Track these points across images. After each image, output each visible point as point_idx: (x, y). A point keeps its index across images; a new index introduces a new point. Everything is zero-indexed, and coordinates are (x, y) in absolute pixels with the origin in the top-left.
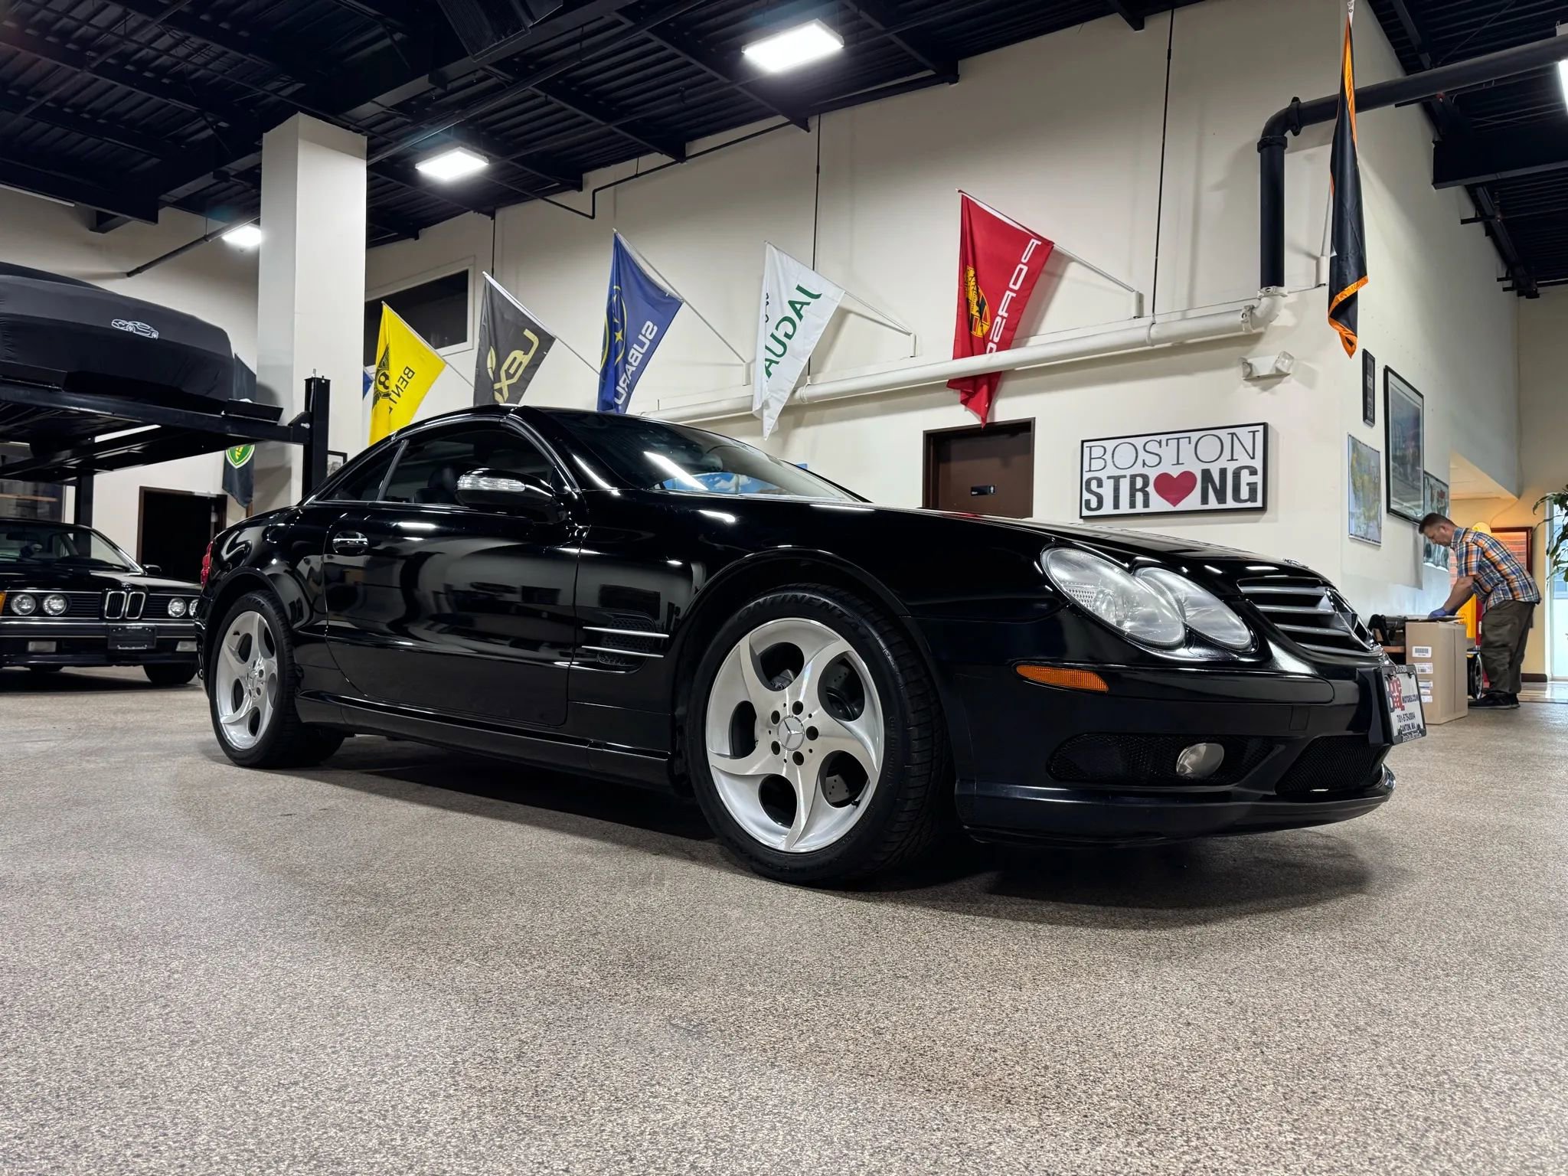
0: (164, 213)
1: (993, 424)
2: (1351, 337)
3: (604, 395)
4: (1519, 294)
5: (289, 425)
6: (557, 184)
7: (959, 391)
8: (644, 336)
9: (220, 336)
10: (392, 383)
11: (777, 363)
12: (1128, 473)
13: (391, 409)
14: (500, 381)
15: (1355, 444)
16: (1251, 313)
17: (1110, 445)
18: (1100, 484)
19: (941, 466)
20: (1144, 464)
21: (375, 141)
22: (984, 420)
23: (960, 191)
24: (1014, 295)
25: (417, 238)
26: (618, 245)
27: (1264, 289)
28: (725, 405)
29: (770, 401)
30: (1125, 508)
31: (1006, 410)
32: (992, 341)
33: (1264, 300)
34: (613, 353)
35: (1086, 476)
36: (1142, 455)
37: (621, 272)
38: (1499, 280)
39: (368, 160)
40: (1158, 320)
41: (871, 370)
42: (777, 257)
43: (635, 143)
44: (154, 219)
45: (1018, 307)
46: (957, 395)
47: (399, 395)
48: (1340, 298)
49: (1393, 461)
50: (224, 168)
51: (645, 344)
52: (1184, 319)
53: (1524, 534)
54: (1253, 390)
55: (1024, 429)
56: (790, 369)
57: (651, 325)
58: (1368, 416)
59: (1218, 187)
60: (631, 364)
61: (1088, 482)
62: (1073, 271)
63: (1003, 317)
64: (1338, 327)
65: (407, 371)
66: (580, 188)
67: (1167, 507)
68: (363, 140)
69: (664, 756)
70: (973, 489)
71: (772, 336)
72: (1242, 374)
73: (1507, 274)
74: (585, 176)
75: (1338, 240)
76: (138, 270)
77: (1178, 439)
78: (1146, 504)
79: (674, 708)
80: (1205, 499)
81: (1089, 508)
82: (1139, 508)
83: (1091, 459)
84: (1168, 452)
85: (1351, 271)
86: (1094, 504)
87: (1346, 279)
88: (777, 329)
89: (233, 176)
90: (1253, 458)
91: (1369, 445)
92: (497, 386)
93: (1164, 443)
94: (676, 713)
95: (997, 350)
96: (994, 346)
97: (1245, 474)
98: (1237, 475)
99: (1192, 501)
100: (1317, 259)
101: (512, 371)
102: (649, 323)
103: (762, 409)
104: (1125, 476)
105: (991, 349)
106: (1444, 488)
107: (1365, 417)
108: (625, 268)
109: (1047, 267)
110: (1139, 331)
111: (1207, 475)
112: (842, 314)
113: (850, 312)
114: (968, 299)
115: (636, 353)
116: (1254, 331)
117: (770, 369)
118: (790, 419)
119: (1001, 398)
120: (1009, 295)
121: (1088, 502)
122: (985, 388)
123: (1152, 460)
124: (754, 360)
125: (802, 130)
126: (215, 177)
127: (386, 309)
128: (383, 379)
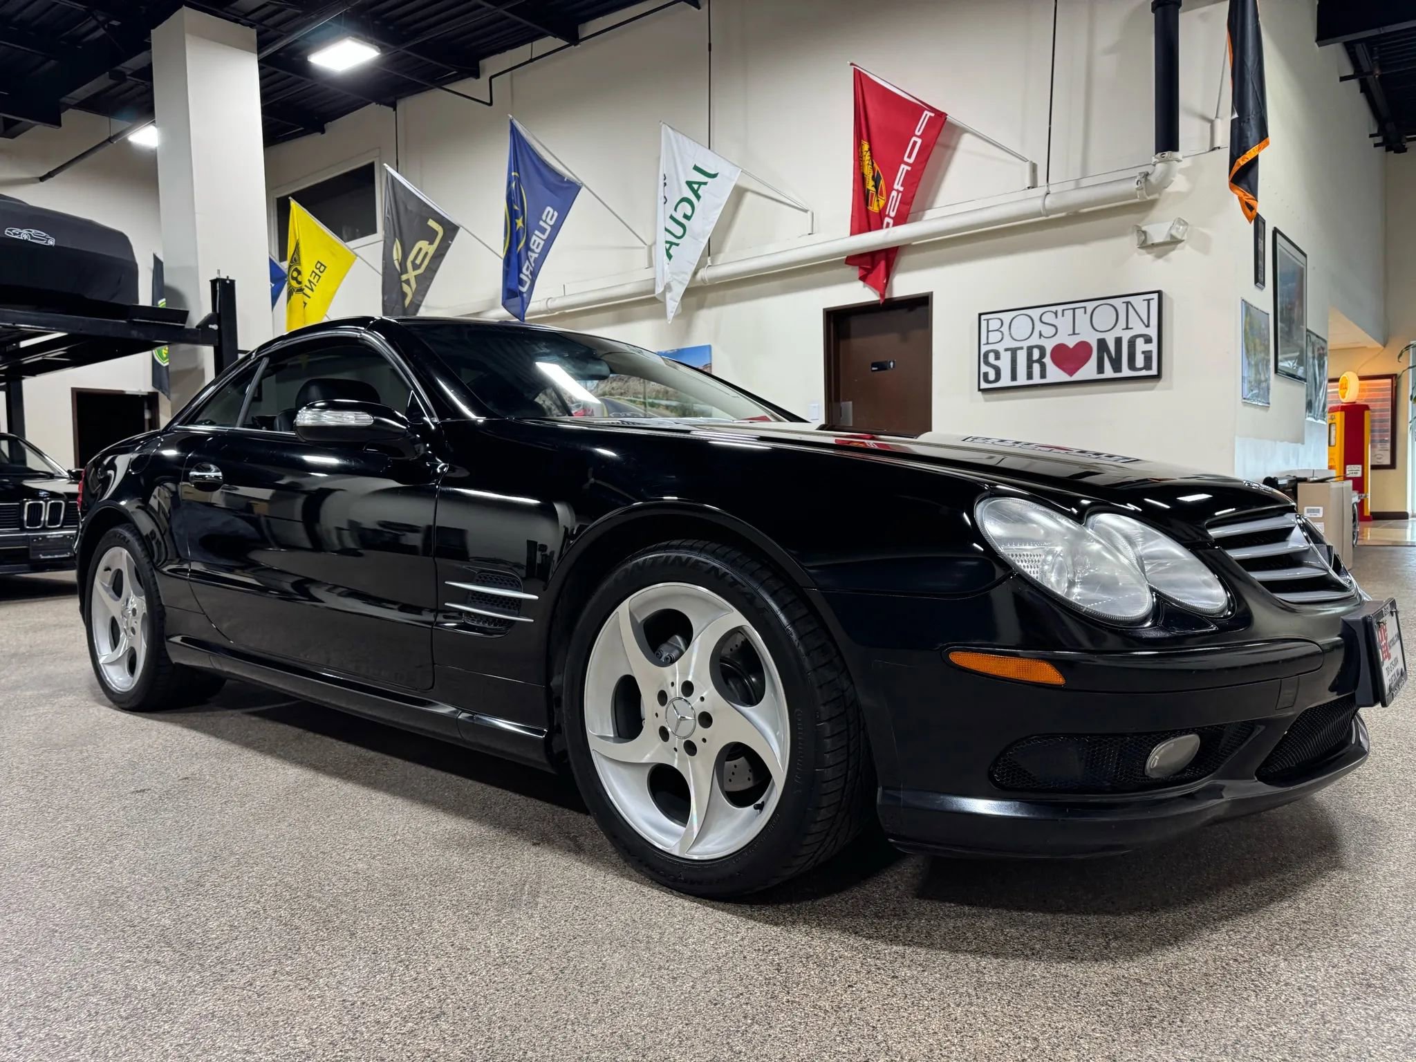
0: (68, 116)
1: (891, 299)
2: (1252, 202)
3: (509, 284)
4: (1388, 150)
5: (198, 327)
6: (455, 72)
7: (857, 267)
8: (545, 222)
9: (121, 240)
10: (306, 277)
11: (677, 245)
12: (1025, 344)
13: (305, 304)
14: (406, 272)
15: (1247, 307)
16: (1146, 180)
17: (1007, 317)
18: (997, 357)
19: (842, 343)
20: (1041, 335)
21: (266, 35)
22: (882, 296)
23: (852, 64)
24: (909, 168)
25: (323, 132)
26: (514, 132)
27: (1159, 154)
28: (628, 289)
29: (672, 284)
30: (1022, 380)
31: (904, 285)
32: (889, 216)
33: (1159, 165)
34: (515, 239)
35: (984, 349)
36: (1039, 326)
37: (519, 158)
38: (1371, 136)
39: (258, 54)
40: (1052, 189)
41: (771, 249)
42: (672, 137)
43: (528, 27)
44: (58, 123)
45: (913, 180)
46: (855, 272)
47: (312, 290)
48: (1242, 162)
49: (1281, 322)
50: (118, 68)
51: (546, 230)
52: (1078, 188)
53: (1389, 381)
54: (1148, 257)
55: (922, 303)
56: (690, 251)
57: (551, 210)
58: (1259, 279)
59: (1111, 50)
60: (533, 251)
61: (986, 355)
62: (966, 141)
63: (898, 192)
64: (1237, 191)
65: (319, 265)
66: (477, 76)
67: (1063, 377)
68: (253, 33)
69: (541, 733)
70: (874, 365)
71: (672, 217)
72: (1136, 242)
73: (1379, 131)
74: (482, 63)
75: (1239, 102)
76: (50, 175)
77: (1074, 309)
78: (1043, 375)
79: (548, 679)
80: (1101, 369)
81: (987, 381)
82: (1037, 379)
83: (988, 331)
84: (1064, 323)
85: (1252, 133)
86: (992, 376)
87: (1247, 142)
88: (675, 210)
89: (129, 75)
90: (1148, 326)
91: (1260, 308)
92: (404, 277)
93: (1060, 314)
94: (551, 684)
95: (894, 225)
96: (891, 221)
97: (1140, 342)
98: (1132, 343)
99: (1088, 370)
100: (1212, 122)
101: (418, 262)
102: (549, 209)
103: (664, 293)
104: (1021, 348)
105: (888, 225)
106: (1323, 344)
107: (1257, 280)
108: (522, 153)
109: (940, 139)
110: (1033, 202)
111: (1102, 344)
112: (739, 193)
113: (745, 190)
114: (863, 174)
115: (537, 240)
116: (1149, 198)
117: (671, 251)
118: (693, 300)
119: (899, 272)
120: (904, 168)
121: (986, 375)
122: (883, 264)
123: (1048, 331)
124: (655, 243)
125: (693, 8)
126: (111, 77)
127: (294, 204)
128: (295, 274)
